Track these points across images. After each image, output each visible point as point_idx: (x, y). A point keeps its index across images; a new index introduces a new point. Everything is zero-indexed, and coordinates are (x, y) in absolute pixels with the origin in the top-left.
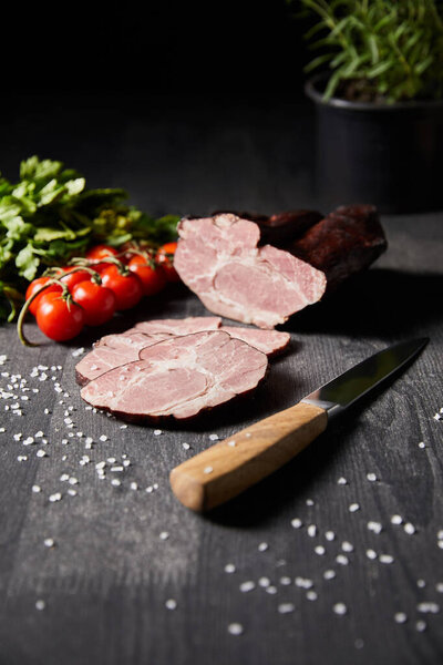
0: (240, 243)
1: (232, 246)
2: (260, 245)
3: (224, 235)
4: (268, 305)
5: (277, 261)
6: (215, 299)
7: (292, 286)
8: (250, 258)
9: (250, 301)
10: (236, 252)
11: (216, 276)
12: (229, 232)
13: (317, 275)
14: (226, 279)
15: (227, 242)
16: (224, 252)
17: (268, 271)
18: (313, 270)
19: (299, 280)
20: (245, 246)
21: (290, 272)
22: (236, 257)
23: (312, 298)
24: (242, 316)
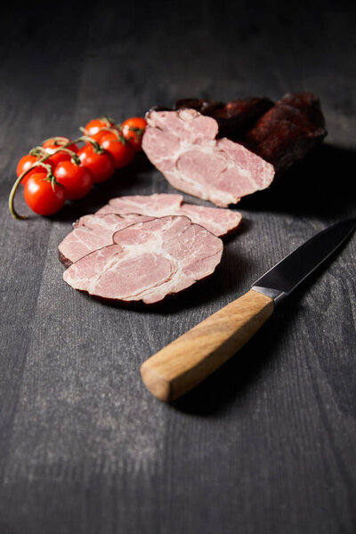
0: (201, 135)
1: (194, 137)
2: (218, 137)
3: (186, 126)
4: (223, 187)
5: (232, 152)
6: (177, 177)
7: (244, 173)
8: (209, 148)
9: (208, 182)
10: (197, 142)
11: (179, 159)
12: (191, 125)
13: (267, 167)
14: (188, 162)
15: (190, 133)
16: (186, 141)
17: (224, 159)
18: (264, 162)
19: (251, 169)
20: (205, 138)
21: (243, 162)
22: (196, 146)
23: (261, 185)
24: (200, 194)
